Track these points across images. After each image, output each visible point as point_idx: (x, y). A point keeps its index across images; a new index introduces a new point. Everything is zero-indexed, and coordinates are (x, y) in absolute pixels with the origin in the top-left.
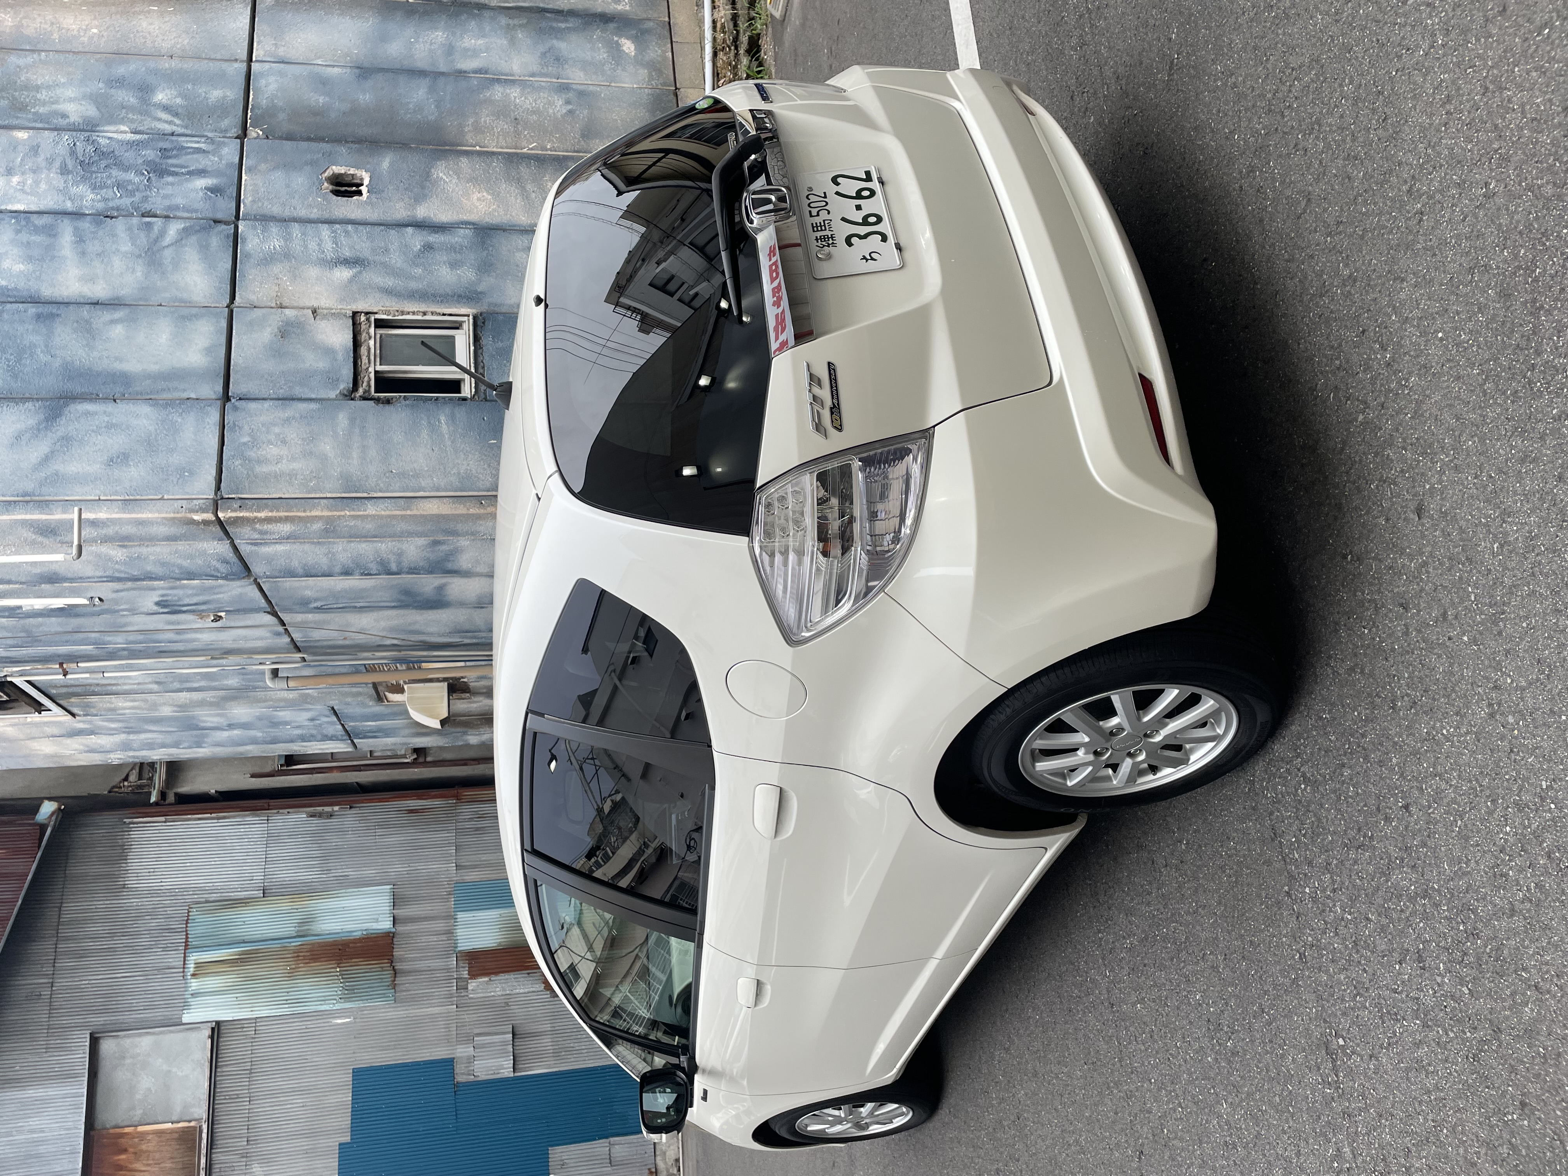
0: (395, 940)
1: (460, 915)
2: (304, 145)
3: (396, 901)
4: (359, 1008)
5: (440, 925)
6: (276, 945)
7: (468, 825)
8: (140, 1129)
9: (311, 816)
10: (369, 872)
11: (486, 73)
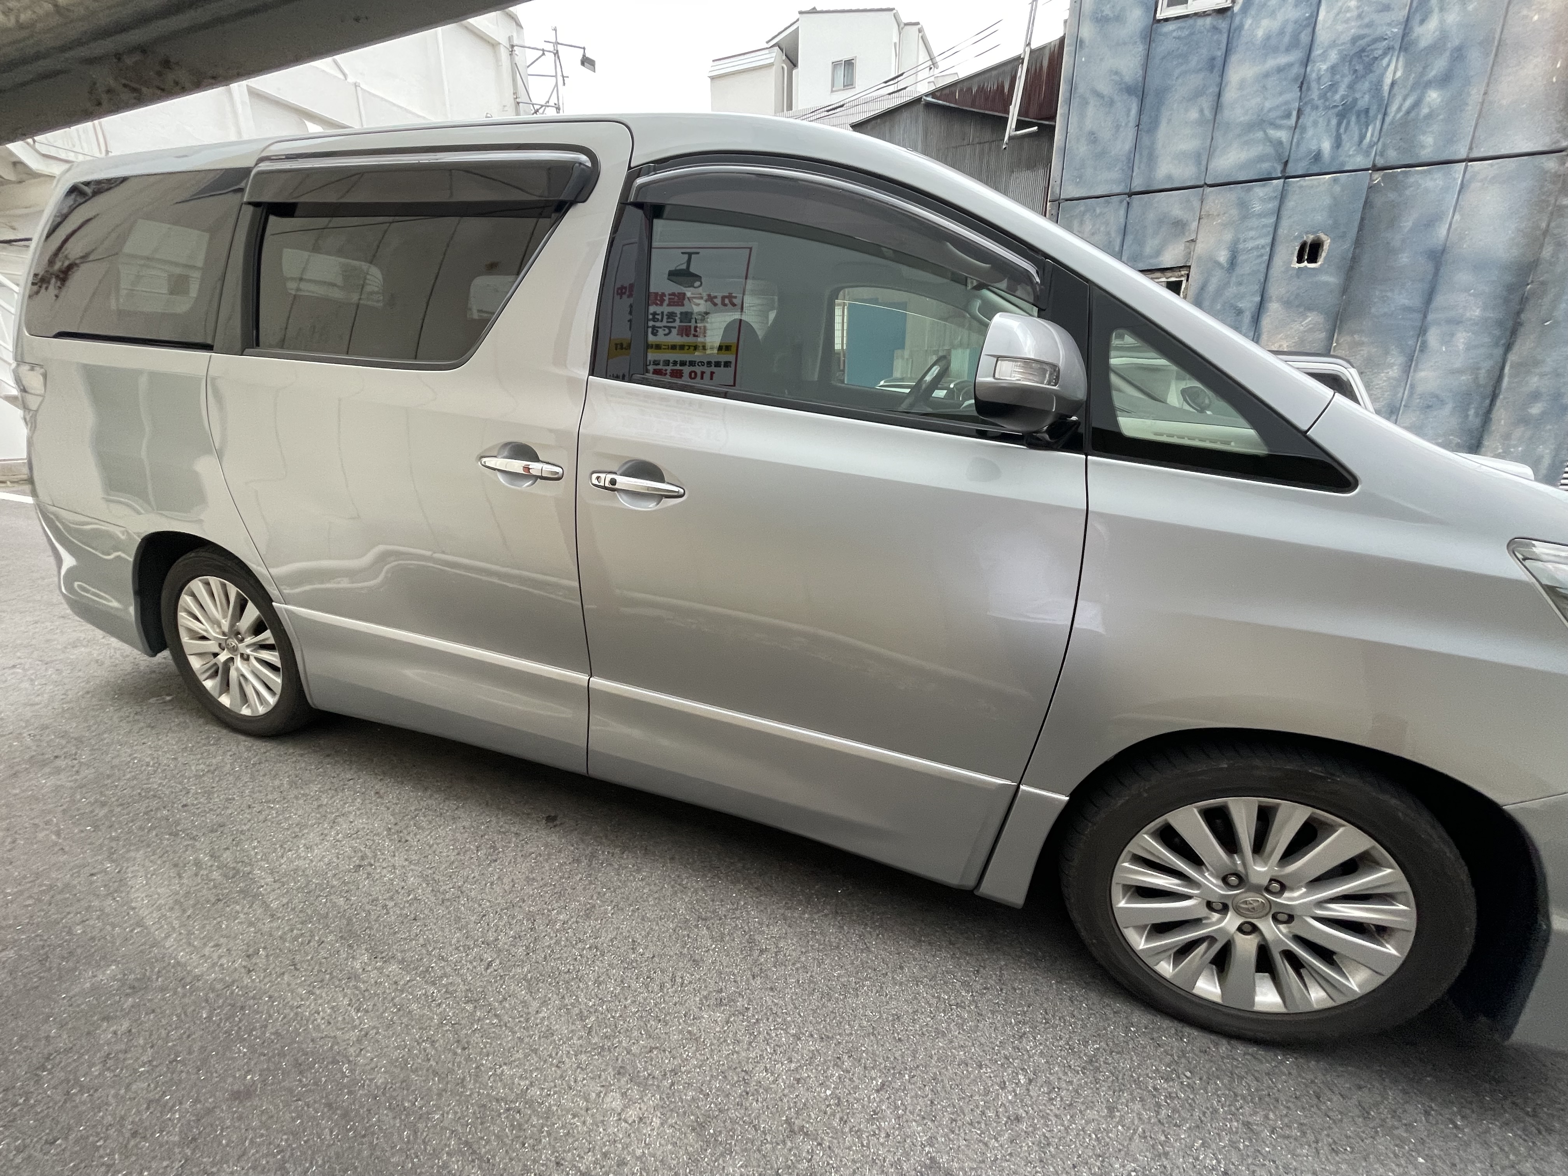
2: (1358, 216)
11: (1421, 351)
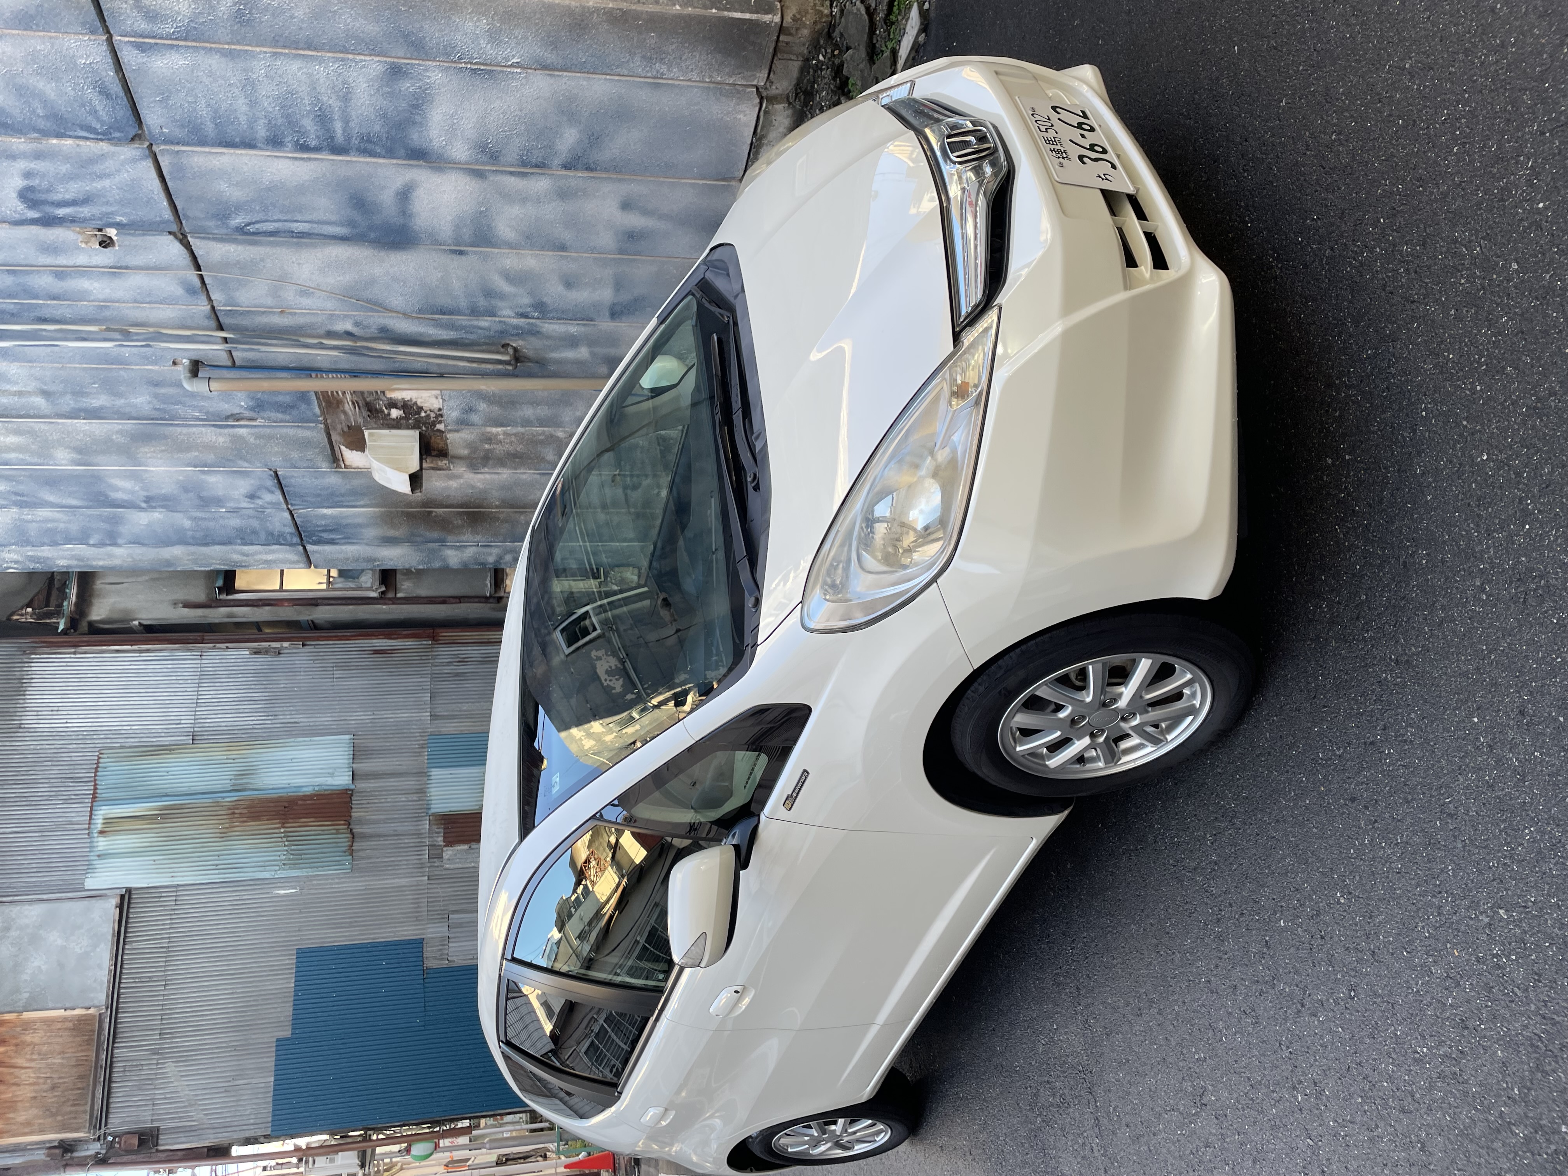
0: (353, 798)
1: (436, 773)
3: (357, 753)
4: (307, 877)
5: (410, 783)
6: (207, 800)
7: (447, 669)
8: (26, 1015)
9: (256, 653)
10: (325, 719)
